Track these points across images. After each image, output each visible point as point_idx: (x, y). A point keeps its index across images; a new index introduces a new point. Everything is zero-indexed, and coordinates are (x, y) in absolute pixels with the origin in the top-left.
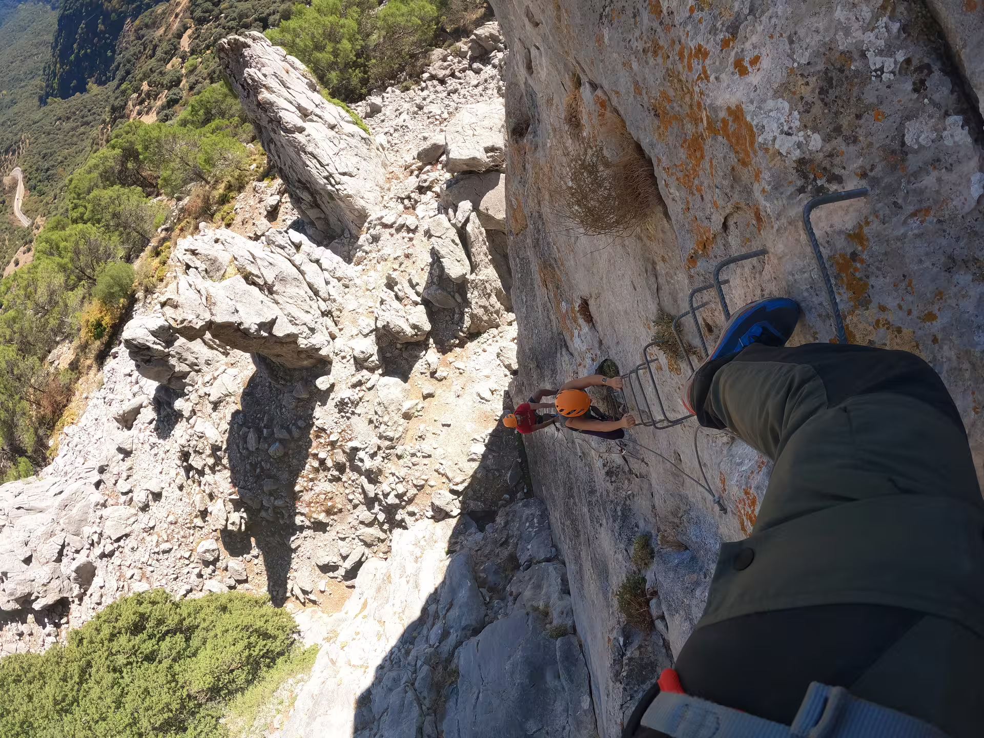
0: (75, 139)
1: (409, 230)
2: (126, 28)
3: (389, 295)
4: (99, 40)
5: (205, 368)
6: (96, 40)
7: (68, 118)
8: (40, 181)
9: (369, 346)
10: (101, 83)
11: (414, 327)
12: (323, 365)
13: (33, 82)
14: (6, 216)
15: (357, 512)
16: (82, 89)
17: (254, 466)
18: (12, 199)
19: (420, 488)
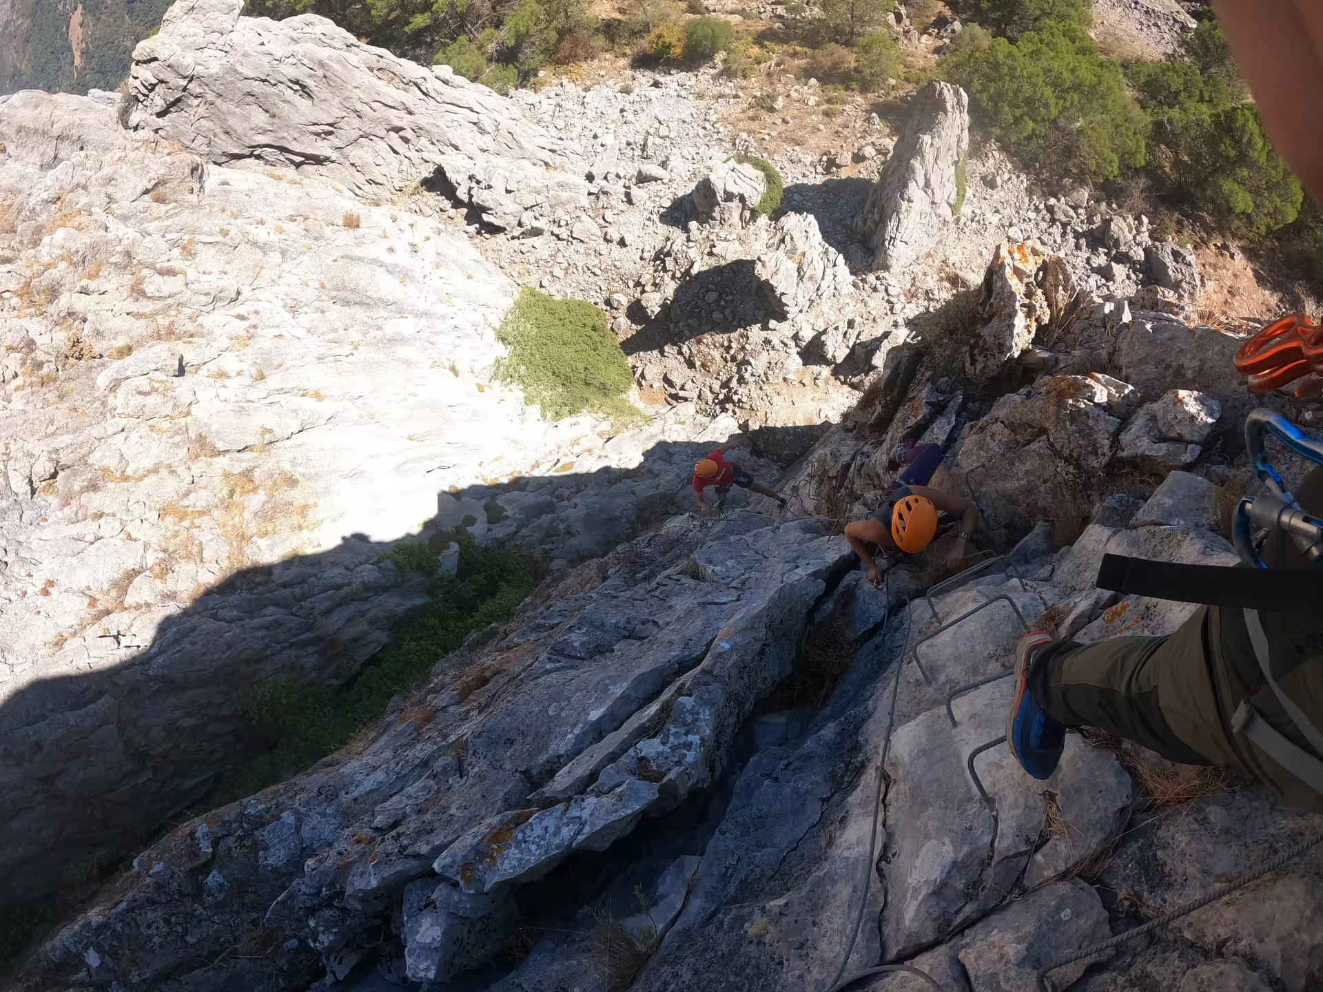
1: (891, 309)
3: (843, 326)
5: (726, 227)
9: (807, 335)
11: (834, 357)
12: (782, 316)
15: (715, 381)
17: (697, 306)
19: (752, 409)
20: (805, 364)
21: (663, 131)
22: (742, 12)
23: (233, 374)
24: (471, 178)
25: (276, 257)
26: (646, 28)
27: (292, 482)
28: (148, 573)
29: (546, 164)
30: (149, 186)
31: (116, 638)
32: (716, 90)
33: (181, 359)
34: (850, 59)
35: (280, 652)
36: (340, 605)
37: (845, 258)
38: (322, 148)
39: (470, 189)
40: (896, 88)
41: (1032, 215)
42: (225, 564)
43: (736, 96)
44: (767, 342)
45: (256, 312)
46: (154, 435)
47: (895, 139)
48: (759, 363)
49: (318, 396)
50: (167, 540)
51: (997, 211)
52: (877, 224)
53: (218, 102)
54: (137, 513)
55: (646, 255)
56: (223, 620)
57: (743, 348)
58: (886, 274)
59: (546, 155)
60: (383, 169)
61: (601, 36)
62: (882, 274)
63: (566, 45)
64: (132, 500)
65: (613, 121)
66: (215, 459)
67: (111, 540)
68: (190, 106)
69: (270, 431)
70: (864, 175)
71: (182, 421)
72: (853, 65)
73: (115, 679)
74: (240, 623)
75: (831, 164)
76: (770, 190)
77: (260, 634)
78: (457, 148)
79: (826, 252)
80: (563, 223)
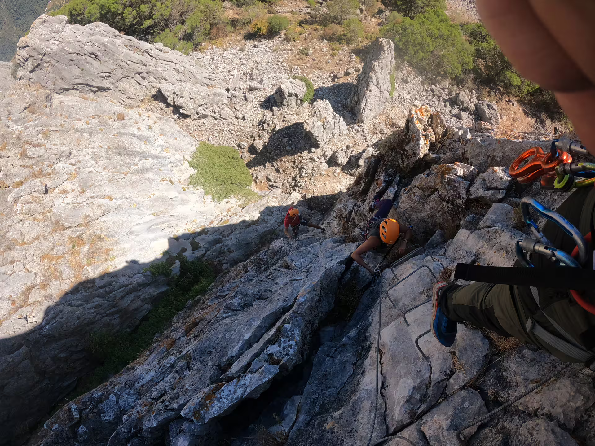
1: (366, 139)
3: (345, 148)
5: (290, 108)
9: (329, 154)
11: (342, 163)
12: (317, 146)
15: (289, 178)
17: (279, 145)
19: (307, 189)
20: (329, 167)
21: (259, 67)
22: (292, 12)
23: (70, 191)
24: (174, 93)
25: (86, 135)
26: (250, 22)
27: (101, 239)
28: (37, 287)
29: (208, 85)
30: (27, 106)
31: (26, 319)
32: (282, 47)
33: (46, 186)
34: (340, 30)
35: (102, 318)
36: (127, 294)
37: (344, 119)
38: (106, 84)
39: (174, 98)
40: (361, 42)
41: (424, 93)
42: (73, 279)
43: (291, 50)
44: (312, 158)
45: (79, 162)
46: (36, 222)
47: (363, 64)
48: (308, 168)
49: (110, 198)
50: (45, 271)
51: (409, 93)
52: (357, 103)
53: (57, 64)
54: (30, 259)
55: (255, 123)
56: (75, 306)
57: (301, 162)
58: (362, 124)
59: (207, 81)
60: (134, 92)
61: (229, 26)
62: (360, 124)
63: (214, 31)
64: (28, 253)
65: (237, 64)
66: (65, 231)
67: (20, 273)
68: (44, 67)
69: (89, 216)
70: (350, 81)
71: (48, 214)
72: (342, 33)
73: (28, 338)
74: (82, 307)
75: (335, 77)
76: (308, 90)
77: (92, 311)
78: (167, 80)
79: (335, 116)
80: (217, 111)
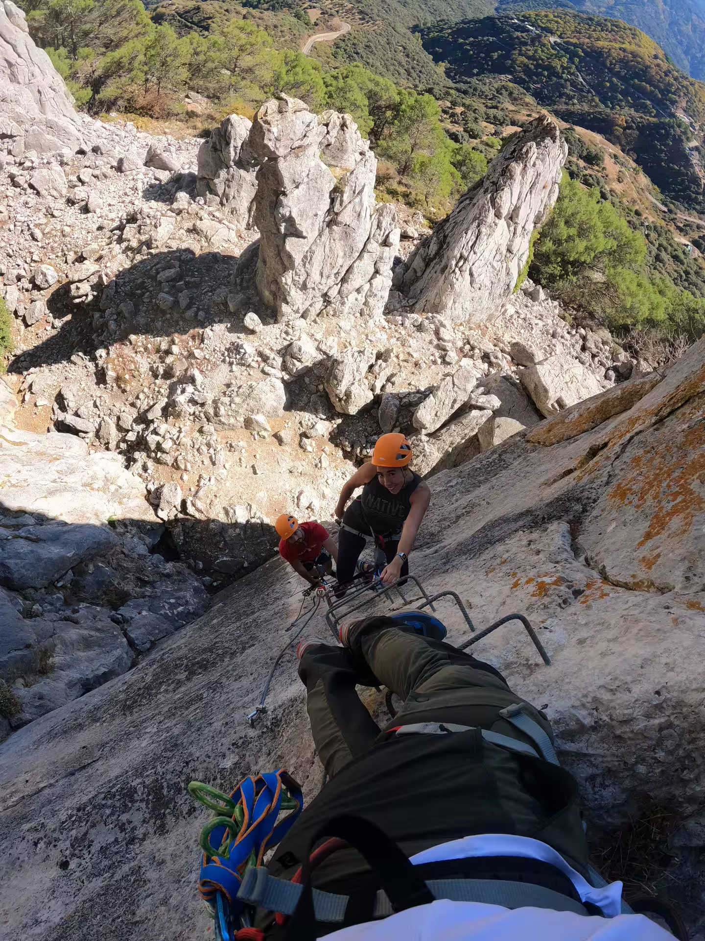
0: (392, 68)
1: (443, 357)
2: (503, 77)
3: (370, 357)
4: (483, 58)
5: (227, 209)
6: (483, 55)
7: (408, 56)
8: (345, 50)
9: (309, 355)
10: (448, 73)
12: (270, 314)
13: (428, 14)
14: (306, 31)
15: (128, 409)
16: (437, 59)
18: (322, 31)
19: (176, 466)
20: (288, 407)
